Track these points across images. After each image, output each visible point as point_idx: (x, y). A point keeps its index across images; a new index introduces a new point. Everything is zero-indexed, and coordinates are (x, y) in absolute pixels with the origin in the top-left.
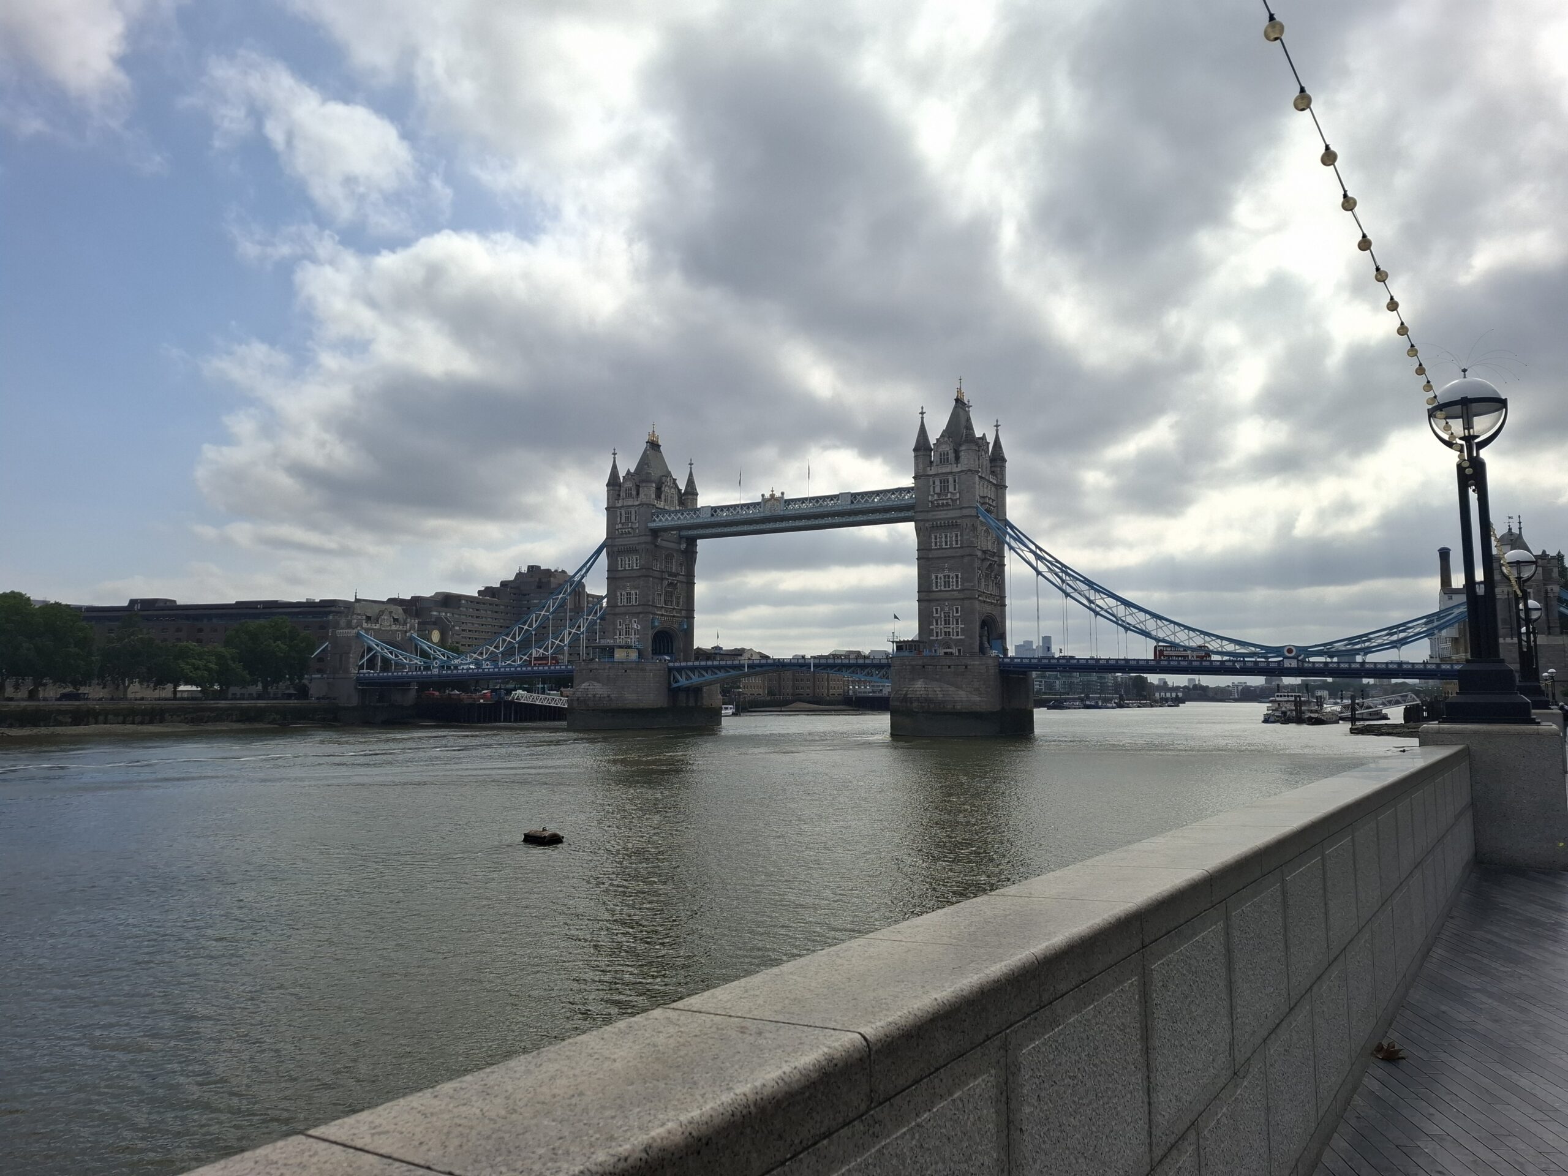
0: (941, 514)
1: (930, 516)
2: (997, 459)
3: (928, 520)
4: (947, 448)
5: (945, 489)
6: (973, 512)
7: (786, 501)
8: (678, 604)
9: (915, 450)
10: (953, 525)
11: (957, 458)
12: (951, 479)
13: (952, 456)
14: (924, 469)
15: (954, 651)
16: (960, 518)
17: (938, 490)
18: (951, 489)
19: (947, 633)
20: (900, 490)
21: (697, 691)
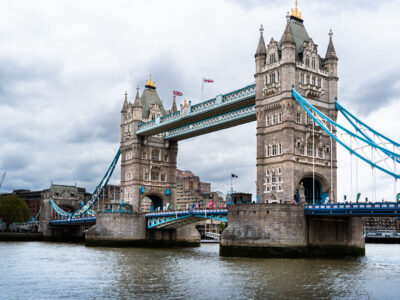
0: (270, 100)
1: (264, 102)
2: (330, 60)
3: (262, 106)
4: (273, 51)
5: (273, 81)
6: (289, 95)
7: (192, 107)
8: (162, 179)
9: (256, 56)
10: (277, 107)
11: (280, 56)
12: (276, 73)
13: (277, 55)
14: (260, 68)
15: (278, 201)
16: (282, 100)
17: (269, 82)
18: (276, 81)
19: (274, 188)
20: (248, 88)
21: (171, 231)
